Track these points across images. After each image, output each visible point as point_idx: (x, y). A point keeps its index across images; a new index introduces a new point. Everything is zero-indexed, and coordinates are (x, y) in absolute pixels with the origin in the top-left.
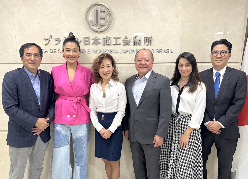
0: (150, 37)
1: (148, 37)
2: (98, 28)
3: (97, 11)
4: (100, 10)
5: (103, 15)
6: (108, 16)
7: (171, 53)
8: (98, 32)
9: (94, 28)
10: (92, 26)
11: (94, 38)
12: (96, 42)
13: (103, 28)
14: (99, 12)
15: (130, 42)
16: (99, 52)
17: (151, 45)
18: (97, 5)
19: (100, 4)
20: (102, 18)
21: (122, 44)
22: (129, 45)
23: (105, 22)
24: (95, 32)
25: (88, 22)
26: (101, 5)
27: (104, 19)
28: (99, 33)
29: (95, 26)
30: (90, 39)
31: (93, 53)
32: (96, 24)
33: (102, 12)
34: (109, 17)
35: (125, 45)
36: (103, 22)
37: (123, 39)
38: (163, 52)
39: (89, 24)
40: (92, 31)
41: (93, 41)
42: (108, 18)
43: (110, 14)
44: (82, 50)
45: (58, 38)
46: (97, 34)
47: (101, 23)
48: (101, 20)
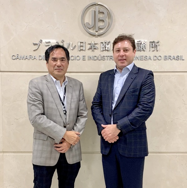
0: (156, 41)
1: (154, 42)
2: (96, 31)
3: (95, 12)
4: (99, 11)
5: (101, 16)
7: (182, 60)
8: (95, 35)
9: (91, 31)
10: (88, 29)
11: (90, 43)
12: (93, 47)
13: (101, 31)
14: (97, 13)
16: (95, 59)
17: (157, 51)
18: (94, 5)
19: (98, 4)
20: (100, 20)
23: (103, 24)
24: (91, 36)
25: (85, 24)
26: (99, 6)
27: (103, 21)
28: (96, 37)
29: (92, 29)
30: (86, 44)
31: (89, 60)
32: (94, 27)
33: (100, 12)
34: (109, 19)
36: (101, 24)
38: (171, 59)
40: (88, 34)
41: (88, 46)
42: (107, 19)
43: (109, 15)
44: (76, 56)
45: (49, 42)
46: (94, 38)
47: (99, 25)
48: (99, 23)
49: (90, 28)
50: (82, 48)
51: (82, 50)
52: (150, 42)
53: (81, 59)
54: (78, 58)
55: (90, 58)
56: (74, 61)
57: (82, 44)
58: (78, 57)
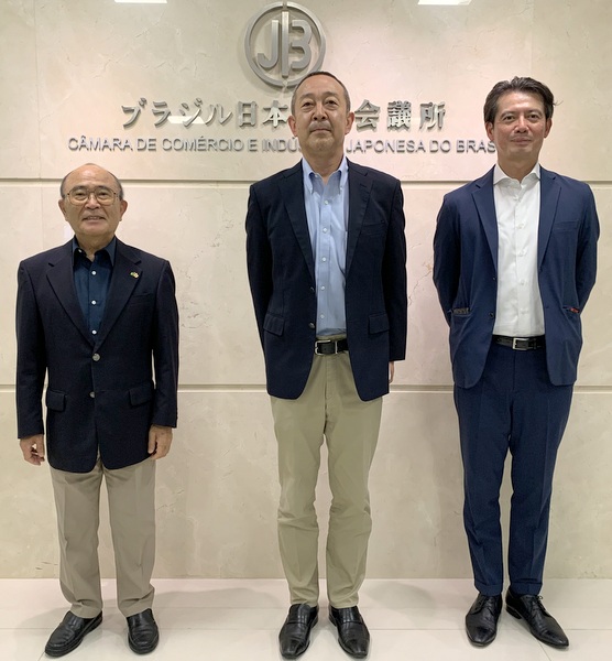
0: (436, 103)
1: (431, 105)
2: (283, 77)
3: (280, 26)
6: (312, 41)
10: (263, 71)
11: (268, 107)
13: (297, 77)
14: (286, 29)
15: (377, 118)
17: (440, 128)
18: (279, 10)
19: (288, 7)
20: (294, 48)
22: (373, 127)
23: (301, 59)
24: (272, 90)
25: (254, 60)
26: (290, 11)
27: (300, 50)
28: (284, 92)
29: (274, 70)
30: (259, 110)
31: (265, 151)
32: (278, 64)
33: (293, 29)
35: (361, 129)
36: (295, 59)
37: (356, 109)
38: (476, 148)
42: (312, 46)
43: (318, 35)
44: (233, 140)
45: (165, 105)
46: (278, 94)
48: (291, 55)
49: (267, 70)
50: (247, 120)
51: (249, 124)
52: (422, 105)
53: (246, 148)
54: (238, 146)
55: (268, 146)
56: (228, 153)
57: (247, 111)
58: (237, 143)
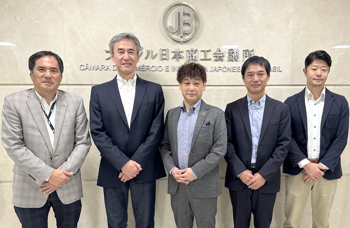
1: (247, 50)
2: (180, 37)
3: (179, 13)
4: (184, 12)
5: (186, 18)
6: (194, 21)
7: (279, 71)
9: (175, 36)
10: (171, 34)
11: (174, 51)
12: (177, 55)
13: (187, 37)
14: (181, 14)
15: (223, 56)
19: (182, 4)
20: (185, 23)
21: (213, 59)
22: (222, 60)
23: (189, 29)
24: (176, 43)
25: (167, 28)
26: (184, 6)
27: (188, 24)
28: (182, 44)
29: (176, 34)
30: (170, 52)
31: (173, 71)
32: (178, 32)
34: (196, 22)
35: (216, 61)
36: (187, 28)
37: (214, 52)
39: (168, 31)
40: (172, 40)
42: (194, 23)
43: (196, 18)
44: (158, 67)
46: (179, 45)
47: (184, 30)
48: (184, 26)
49: (173, 33)
50: (164, 57)
51: (165, 59)
52: (244, 51)
53: (164, 70)
55: (174, 69)
56: (156, 72)
57: (164, 52)
58: (160, 68)
